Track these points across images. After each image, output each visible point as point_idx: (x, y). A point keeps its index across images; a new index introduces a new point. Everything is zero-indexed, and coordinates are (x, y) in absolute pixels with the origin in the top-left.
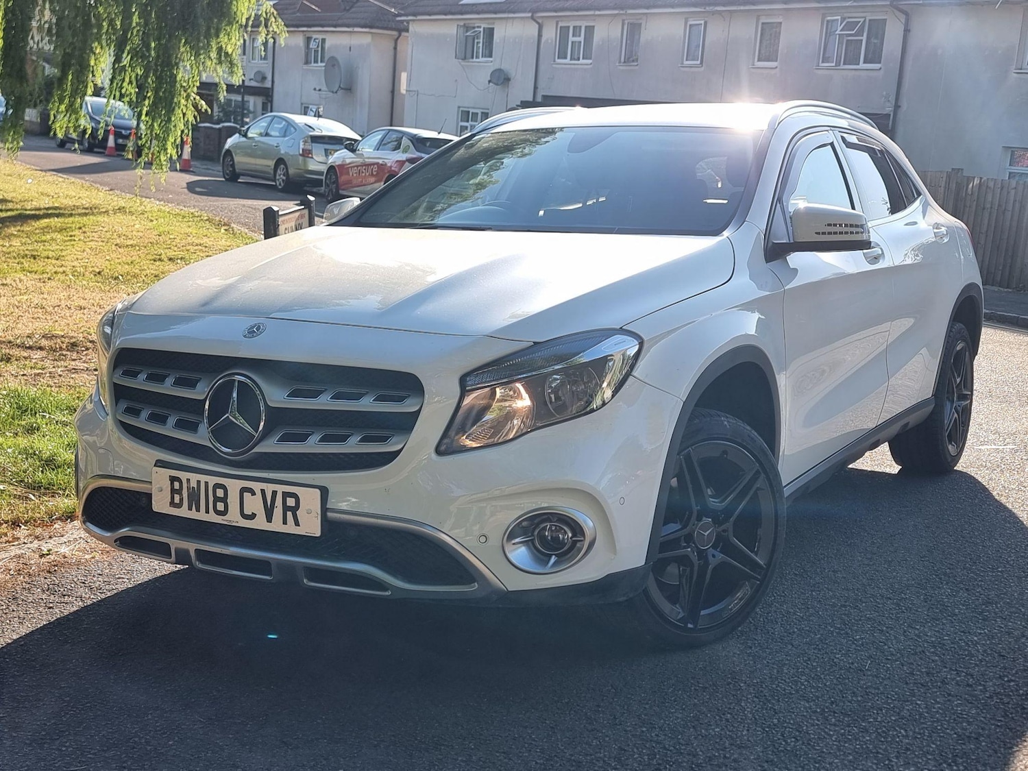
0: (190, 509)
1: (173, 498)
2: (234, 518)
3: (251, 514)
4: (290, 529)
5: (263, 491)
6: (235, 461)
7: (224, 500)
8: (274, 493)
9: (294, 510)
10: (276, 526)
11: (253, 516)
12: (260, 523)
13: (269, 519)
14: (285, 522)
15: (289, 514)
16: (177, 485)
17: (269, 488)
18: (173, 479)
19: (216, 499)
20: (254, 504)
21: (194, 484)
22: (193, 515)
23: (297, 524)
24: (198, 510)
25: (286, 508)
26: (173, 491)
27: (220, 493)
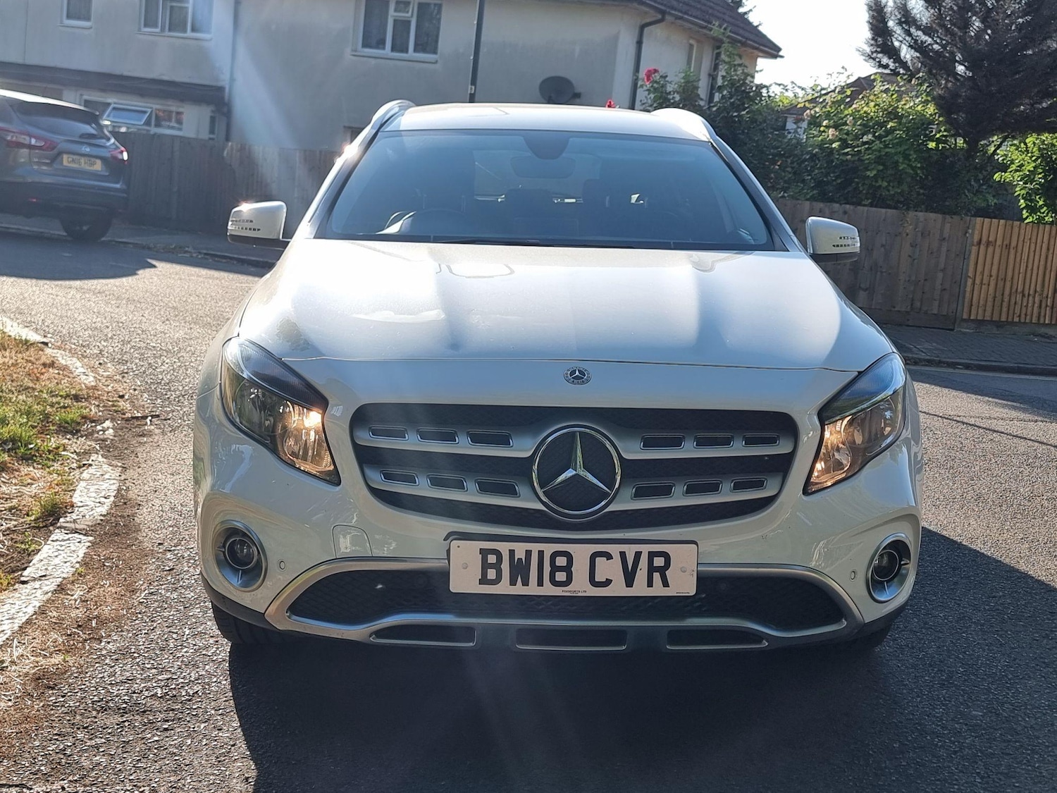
0: (513, 583)
1: (484, 574)
2: (581, 586)
3: (605, 580)
4: (658, 590)
5: (623, 555)
6: (582, 524)
7: (568, 569)
8: (638, 555)
9: (662, 571)
10: (640, 589)
11: (608, 582)
12: (618, 589)
13: (629, 583)
14: (650, 584)
15: (656, 576)
16: (492, 559)
17: (630, 550)
18: (484, 553)
19: (555, 569)
20: (610, 569)
21: (520, 554)
22: (519, 589)
23: (666, 584)
24: (526, 583)
25: (652, 569)
26: (485, 566)
27: (561, 561)
